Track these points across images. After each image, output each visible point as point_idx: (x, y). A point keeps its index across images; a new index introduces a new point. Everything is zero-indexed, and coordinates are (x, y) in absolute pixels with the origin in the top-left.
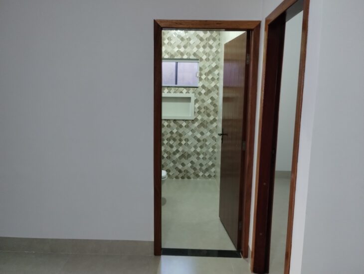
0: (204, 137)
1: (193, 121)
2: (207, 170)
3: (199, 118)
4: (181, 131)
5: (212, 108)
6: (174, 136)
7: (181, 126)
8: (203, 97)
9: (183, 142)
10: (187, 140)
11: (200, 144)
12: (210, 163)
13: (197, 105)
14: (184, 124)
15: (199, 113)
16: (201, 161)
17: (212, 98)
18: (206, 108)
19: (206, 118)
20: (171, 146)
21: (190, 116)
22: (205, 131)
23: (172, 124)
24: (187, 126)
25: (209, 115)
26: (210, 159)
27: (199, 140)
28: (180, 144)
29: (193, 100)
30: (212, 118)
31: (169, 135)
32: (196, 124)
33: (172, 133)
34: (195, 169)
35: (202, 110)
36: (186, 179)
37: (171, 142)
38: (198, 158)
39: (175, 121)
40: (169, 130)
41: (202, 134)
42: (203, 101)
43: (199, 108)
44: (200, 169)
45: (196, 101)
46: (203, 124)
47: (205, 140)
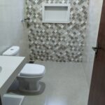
0: (76, 36)
1: (69, 24)
2: (76, 57)
3: (73, 22)
4: (60, 31)
5: (83, 15)
6: (55, 35)
7: (60, 28)
8: (77, 6)
9: (62, 39)
10: (64, 38)
11: (73, 40)
12: (79, 53)
13: (72, 13)
14: (62, 27)
15: (73, 18)
16: (73, 51)
17: (84, 7)
18: (79, 15)
19: (78, 22)
20: (53, 42)
21: (67, 21)
22: (77, 31)
23: (54, 26)
24: (64, 28)
25: (80, 20)
26: (79, 50)
27: (72, 38)
28: (59, 40)
29: (69, 8)
30: (82, 22)
31: (52, 34)
32: (71, 27)
33: (53, 32)
34: (69, 56)
35: (76, 17)
36: (63, 63)
37: (53, 39)
38: (71, 50)
39: (56, 24)
40: (52, 31)
41: (75, 33)
42: (77, 9)
43: (74, 15)
44: (72, 57)
45: (72, 9)
46: (76, 27)
47: (76, 38)
